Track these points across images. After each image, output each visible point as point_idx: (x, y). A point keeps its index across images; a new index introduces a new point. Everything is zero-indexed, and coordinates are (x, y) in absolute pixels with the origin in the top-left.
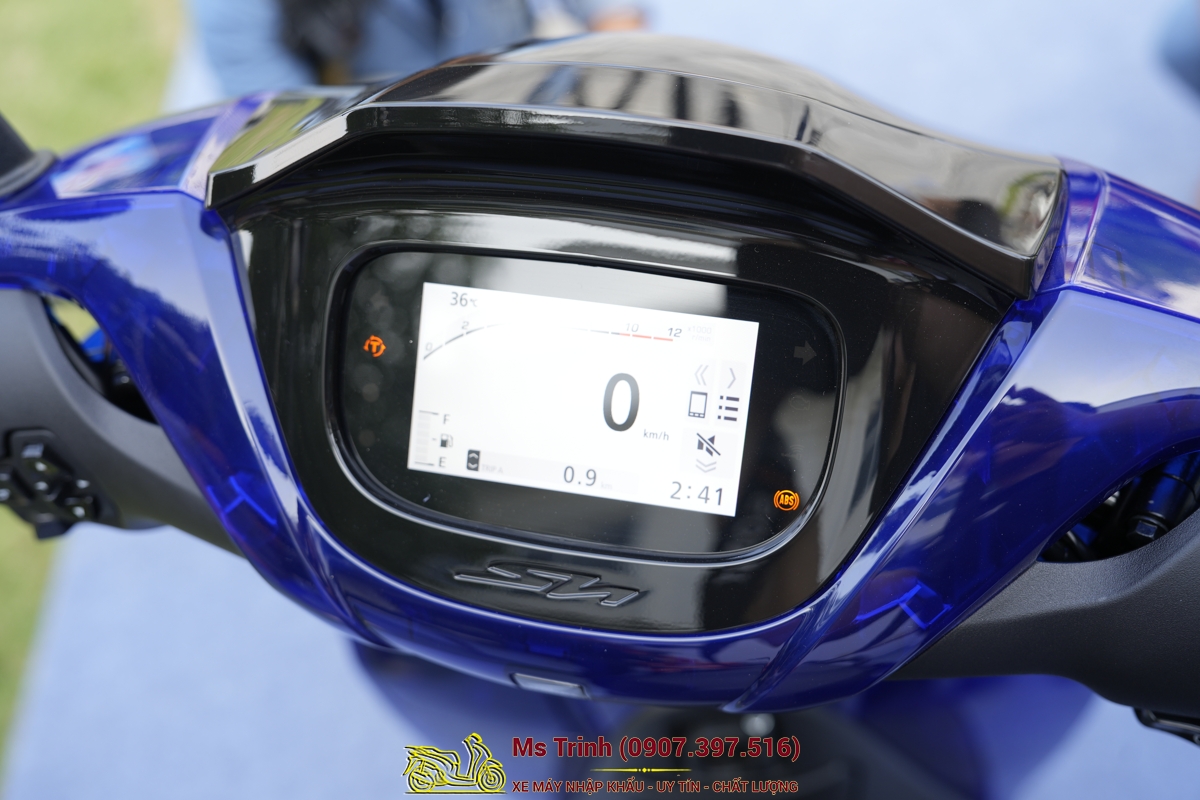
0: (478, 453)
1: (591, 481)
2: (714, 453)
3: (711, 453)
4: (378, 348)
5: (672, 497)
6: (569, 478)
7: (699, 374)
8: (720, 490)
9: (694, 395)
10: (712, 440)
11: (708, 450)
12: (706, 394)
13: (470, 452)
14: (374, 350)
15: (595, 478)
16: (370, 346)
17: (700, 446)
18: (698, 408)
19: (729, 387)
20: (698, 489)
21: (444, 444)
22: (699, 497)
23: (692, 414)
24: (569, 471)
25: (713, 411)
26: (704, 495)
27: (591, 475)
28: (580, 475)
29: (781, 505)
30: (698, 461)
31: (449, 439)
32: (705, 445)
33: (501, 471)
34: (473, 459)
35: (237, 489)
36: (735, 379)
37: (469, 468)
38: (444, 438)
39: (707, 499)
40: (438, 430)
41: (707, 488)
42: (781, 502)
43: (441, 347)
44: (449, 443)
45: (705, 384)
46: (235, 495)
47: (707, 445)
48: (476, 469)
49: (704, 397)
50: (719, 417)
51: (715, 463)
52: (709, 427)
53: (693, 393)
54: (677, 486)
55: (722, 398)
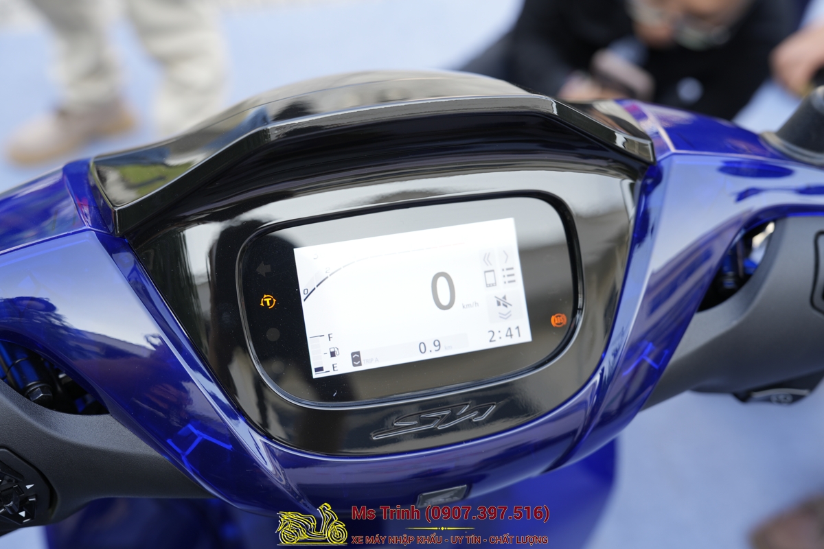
0: (358, 353)
1: (438, 348)
2: (508, 306)
3: (506, 306)
4: (271, 302)
5: (491, 341)
6: (423, 350)
7: (486, 260)
8: (518, 328)
9: (487, 274)
10: (505, 298)
11: (504, 305)
12: (493, 271)
13: (353, 354)
14: (268, 304)
15: (439, 345)
16: (265, 302)
17: (499, 304)
18: (491, 281)
19: (506, 262)
20: (503, 334)
21: (333, 354)
22: (507, 336)
23: (488, 286)
24: (422, 345)
25: (500, 280)
26: (509, 334)
27: (437, 343)
28: (430, 346)
30: (500, 313)
31: (336, 350)
32: (501, 303)
33: (377, 360)
34: (356, 358)
35: (196, 432)
36: (507, 256)
37: (354, 365)
38: (332, 350)
39: (511, 335)
40: (326, 346)
41: (510, 329)
42: (556, 322)
43: (314, 289)
44: (337, 353)
45: (491, 264)
46: (195, 437)
47: (502, 302)
48: (360, 364)
49: (492, 273)
50: (505, 283)
51: (510, 312)
52: (500, 291)
53: (485, 272)
54: (491, 333)
55: (503, 270)
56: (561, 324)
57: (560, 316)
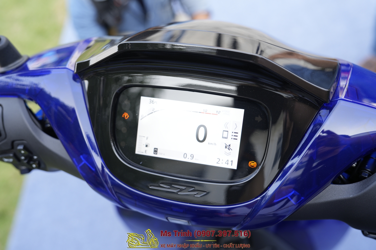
0: (157, 149)
1: (192, 158)
2: (230, 149)
3: (229, 150)
4: (127, 116)
5: (217, 163)
6: (185, 157)
7: (226, 125)
8: (232, 161)
9: (224, 132)
10: (230, 145)
11: (228, 149)
12: (228, 131)
13: (155, 149)
14: (125, 117)
15: (193, 157)
16: (124, 116)
17: (226, 147)
18: (225, 135)
19: (235, 129)
20: (225, 161)
21: (147, 146)
22: (225, 163)
23: (223, 138)
24: (185, 155)
25: (230, 137)
26: (227, 163)
27: (192, 156)
28: (189, 156)
29: (251, 166)
30: (225, 152)
31: (148, 144)
32: (227, 147)
33: (164, 154)
34: (156, 151)
35: (83, 159)
36: (237, 127)
37: (154, 154)
38: (147, 144)
39: (228, 164)
40: (145, 142)
41: (228, 160)
42: (251, 165)
43: (146, 116)
44: (148, 146)
45: (227, 128)
46: (81, 161)
47: (228, 147)
48: (156, 154)
49: (227, 132)
50: (232, 139)
51: (230, 153)
52: (229, 141)
53: (224, 131)
54: (219, 160)
55: (233, 132)
56: (253, 166)
57: (254, 163)
